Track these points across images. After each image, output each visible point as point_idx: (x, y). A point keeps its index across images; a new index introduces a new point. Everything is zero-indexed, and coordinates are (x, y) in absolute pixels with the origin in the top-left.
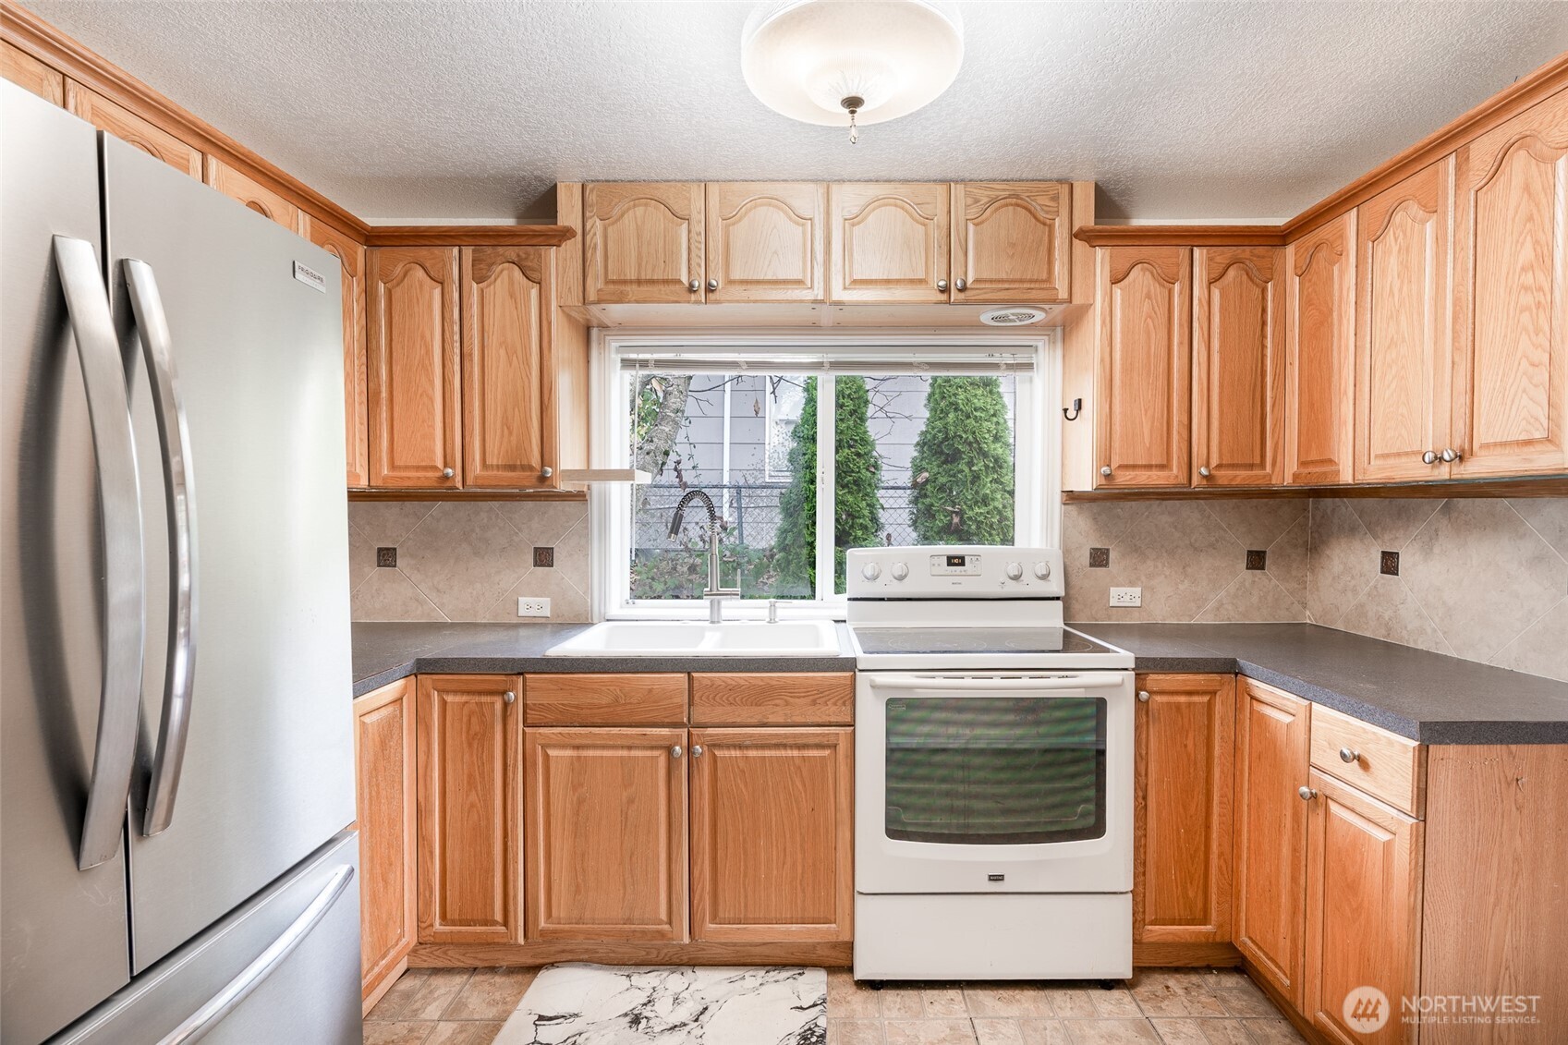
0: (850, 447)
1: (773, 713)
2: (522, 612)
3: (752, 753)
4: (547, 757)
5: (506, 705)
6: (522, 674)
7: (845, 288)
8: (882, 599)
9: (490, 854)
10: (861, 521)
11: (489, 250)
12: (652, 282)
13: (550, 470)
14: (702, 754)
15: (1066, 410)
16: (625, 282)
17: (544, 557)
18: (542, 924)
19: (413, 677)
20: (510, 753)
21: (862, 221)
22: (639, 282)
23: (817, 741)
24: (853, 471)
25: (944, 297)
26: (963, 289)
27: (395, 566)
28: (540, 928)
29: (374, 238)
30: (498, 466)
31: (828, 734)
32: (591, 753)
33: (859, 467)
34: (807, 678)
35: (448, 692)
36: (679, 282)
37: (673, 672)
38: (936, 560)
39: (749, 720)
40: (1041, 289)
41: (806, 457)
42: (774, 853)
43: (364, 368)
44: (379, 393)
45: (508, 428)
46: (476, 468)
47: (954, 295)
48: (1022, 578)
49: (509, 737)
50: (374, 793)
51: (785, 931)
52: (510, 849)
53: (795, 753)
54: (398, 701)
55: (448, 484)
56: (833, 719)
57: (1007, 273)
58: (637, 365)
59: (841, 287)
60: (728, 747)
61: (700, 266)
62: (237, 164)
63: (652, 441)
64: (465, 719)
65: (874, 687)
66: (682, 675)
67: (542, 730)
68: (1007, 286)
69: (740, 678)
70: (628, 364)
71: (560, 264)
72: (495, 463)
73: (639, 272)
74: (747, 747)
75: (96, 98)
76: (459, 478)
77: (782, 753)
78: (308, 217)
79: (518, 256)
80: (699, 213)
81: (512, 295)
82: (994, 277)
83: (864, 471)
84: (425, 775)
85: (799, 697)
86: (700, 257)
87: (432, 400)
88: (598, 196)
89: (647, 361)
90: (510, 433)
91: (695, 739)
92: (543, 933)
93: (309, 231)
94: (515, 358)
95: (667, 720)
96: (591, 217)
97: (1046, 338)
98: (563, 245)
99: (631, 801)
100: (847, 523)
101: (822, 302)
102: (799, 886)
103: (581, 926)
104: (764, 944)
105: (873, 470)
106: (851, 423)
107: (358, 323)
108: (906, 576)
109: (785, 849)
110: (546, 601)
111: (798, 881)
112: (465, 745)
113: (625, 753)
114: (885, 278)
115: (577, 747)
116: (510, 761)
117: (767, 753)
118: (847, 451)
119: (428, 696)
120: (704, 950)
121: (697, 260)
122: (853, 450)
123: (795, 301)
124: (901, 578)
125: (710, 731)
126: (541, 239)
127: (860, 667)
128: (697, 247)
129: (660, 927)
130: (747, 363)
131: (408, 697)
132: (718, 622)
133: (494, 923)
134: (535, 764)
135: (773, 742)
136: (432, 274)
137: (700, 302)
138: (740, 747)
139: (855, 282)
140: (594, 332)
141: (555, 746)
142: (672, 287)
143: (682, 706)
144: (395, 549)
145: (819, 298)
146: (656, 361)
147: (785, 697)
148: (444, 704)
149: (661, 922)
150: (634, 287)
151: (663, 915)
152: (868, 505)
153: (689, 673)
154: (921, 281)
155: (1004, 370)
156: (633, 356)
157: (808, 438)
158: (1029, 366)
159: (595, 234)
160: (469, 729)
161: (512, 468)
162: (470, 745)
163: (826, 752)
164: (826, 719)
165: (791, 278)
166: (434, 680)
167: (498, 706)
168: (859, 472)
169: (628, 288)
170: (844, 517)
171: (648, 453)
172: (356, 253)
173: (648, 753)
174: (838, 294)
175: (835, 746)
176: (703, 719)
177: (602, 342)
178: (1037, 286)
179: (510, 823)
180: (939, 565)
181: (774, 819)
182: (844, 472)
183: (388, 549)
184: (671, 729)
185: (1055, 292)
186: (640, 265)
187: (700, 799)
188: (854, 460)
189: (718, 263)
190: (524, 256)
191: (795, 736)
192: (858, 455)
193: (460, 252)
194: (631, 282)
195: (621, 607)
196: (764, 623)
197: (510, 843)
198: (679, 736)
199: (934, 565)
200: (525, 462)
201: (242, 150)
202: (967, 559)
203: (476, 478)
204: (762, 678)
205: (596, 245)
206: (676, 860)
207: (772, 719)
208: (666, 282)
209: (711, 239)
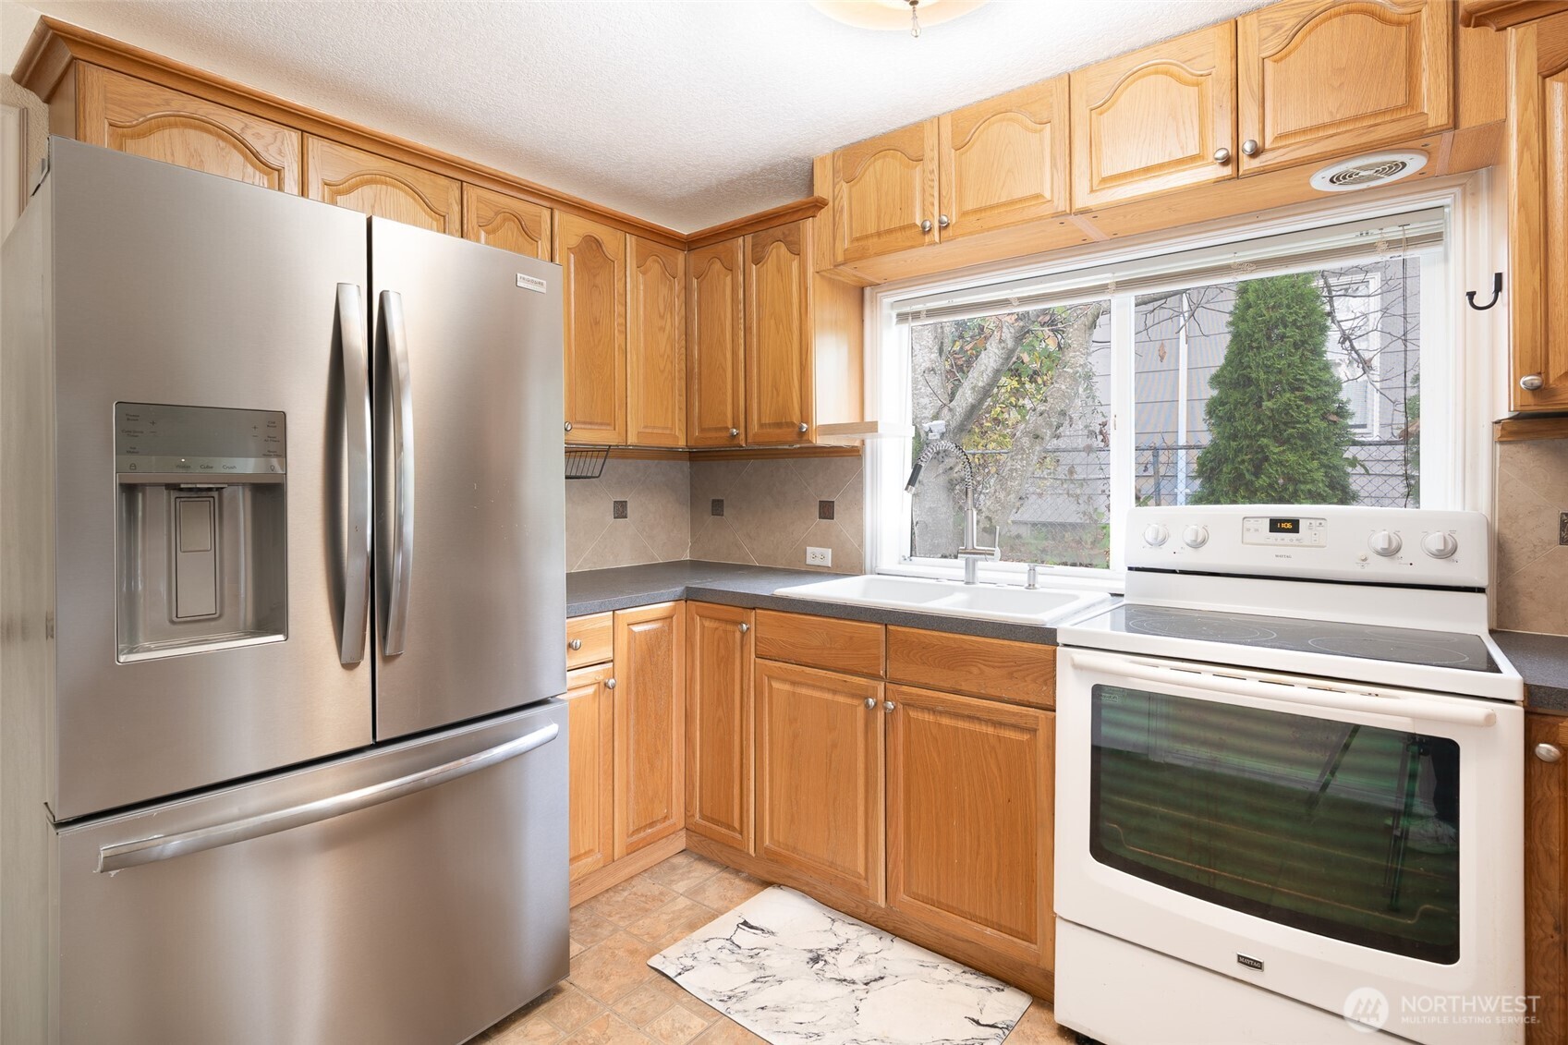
0: (1293, 389)
1: (967, 680)
2: (809, 561)
3: (945, 721)
4: (770, 686)
5: (743, 634)
6: (754, 609)
7: (1092, 191)
8: (1174, 572)
9: (731, 765)
10: (1309, 487)
11: (763, 234)
12: (890, 231)
13: (805, 425)
14: (893, 710)
15: (1471, 295)
16: (867, 237)
17: (827, 510)
18: (767, 842)
19: (683, 602)
20: (745, 681)
21: (1113, 104)
22: (879, 234)
23: (1013, 720)
24: (1299, 422)
25: (1228, 171)
26: (1255, 153)
27: (723, 515)
28: (765, 845)
29: (691, 244)
30: (769, 424)
31: (1026, 715)
32: (804, 691)
33: (1307, 416)
34: (1002, 646)
35: (706, 617)
36: (915, 225)
37: (871, 622)
38: (1251, 524)
39: (942, 684)
40: (1393, 121)
41: (1227, 407)
42: (968, 839)
43: (683, 349)
44: (693, 368)
45: (776, 389)
46: (755, 427)
47: (1247, 164)
48: (1400, 554)
49: (744, 664)
50: (640, 689)
51: (978, 931)
52: (744, 766)
53: (990, 730)
54: (668, 618)
55: (735, 442)
56: (1033, 699)
57: (1331, 113)
58: (910, 318)
59: (1087, 189)
60: (924, 709)
61: (933, 204)
62: (576, 212)
63: (1046, 401)
64: (716, 644)
65: (1078, 668)
66: (879, 626)
67: (767, 662)
68: (1331, 132)
69: (933, 636)
70: (902, 317)
71: (816, 231)
72: (767, 422)
73: (879, 226)
74: (941, 713)
75: (480, 191)
76: (742, 437)
77: (976, 727)
78: (634, 238)
79: (784, 233)
80: (932, 150)
81: (779, 270)
82: (1308, 124)
83: (1317, 420)
84: (691, 687)
85: (994, 667)
86: (933, 196)
87: (724, 371)
88: (844, 161)
89: (919, 312)
90: (778, 394)
91: (889, 693)
92: (767, 850)
93: (635, 249)
94: (781, 326)
95: (865, 671)
96: (838, 182)
97: (1457, 190)
98: (818, 216)
99: (834, 746)
100: (1286, 489)
101: (1064, 214)
102: (994, 885)
103: (795, 855)
104: (968, 941)
105: (1334, 418)
106: (1296, 359)
107: (678, 314)
108: (1204, 542)
109: (979, 837)
110: (829, 552)
111: (993, 879)
112: (716, 666)
113: (828, 696)
114: (1143, 166)
115: (793, 683)
116: (745, 687)
117: (961, 724)
118: (1288, 395)
119: (693, 619)
120: (908, 923)
121: (931, 199)
122: (1297, 393)
123: (1032, 220)
124: (1198, 544)
125: (905, 688)
126: (800, 213)
127: (1060, 640)
128: (930, 186)
129: (858, 881)
130: (1019, 299)
131: (677, 618)
132: (973, 583)
133: (734, 829)
134: (762, 693)
135: (966, 713)
136: (725, 264)
137: (935, 243)
138: (933, 711)
139: (1104, 180)
140: (868, 291)
141: (778, 679)
142: (908, 233)
143: (878, 658)
144: (722, 501)
145: (1060, 210)
146: (928, 311)
147: (980, 665)
148: (703, 627)
149: (859, 876)
150: (875, 240)
151: (861, 870)
152: (1323, 465)
153: (886, 625)
154: (1193, 159)
155: (1383, 251)
156: (907, 309)
157: (1231, 383)
158: (1436, 238)
159: (842, 198)
160: (718, 652)
161: (779, 425)
162: (719, 666)
163: (1026, 737)
164: (1025, 698)
165: (1028, 194)
166: (697, 606)
167: (738, 635)
168: (1308, 421)
169: (870, 242)
170: (1281, 481)
171: (1041, 414)
172: (677, 259)
173: (849, 701)
174: (1083, 199)
175: (1035, 730)
176: (899, 676)
177: (874, 300)
178: (1388, 118)
179: (745, 742)
180: (1257, 530)
181: (967, 799)
182: (1285, 424)
183: (718, 501)
184: (869, 680)
185: (1421, 119)
186: (879, 217)
187: (895, 758)
188: (1298, 407)
189: (951, 197)
190: (787, 232)
191: (989, 710)
192: (1307, 399)
193: (744, 241)
194: (872, 235)
195: (900, 563)
196: (1023, 588)
197: (744, 761)
198: (875, 689)
199: (1249, 530)
200: (788, 420)
201: (575, 200)
202: (1302, 525)
203: (755, 435)
204: (954, 639)
205: (842, 208)
206: (872, 817)
207: (964, 687)
208: (903, 228)
209: (944, 174)
